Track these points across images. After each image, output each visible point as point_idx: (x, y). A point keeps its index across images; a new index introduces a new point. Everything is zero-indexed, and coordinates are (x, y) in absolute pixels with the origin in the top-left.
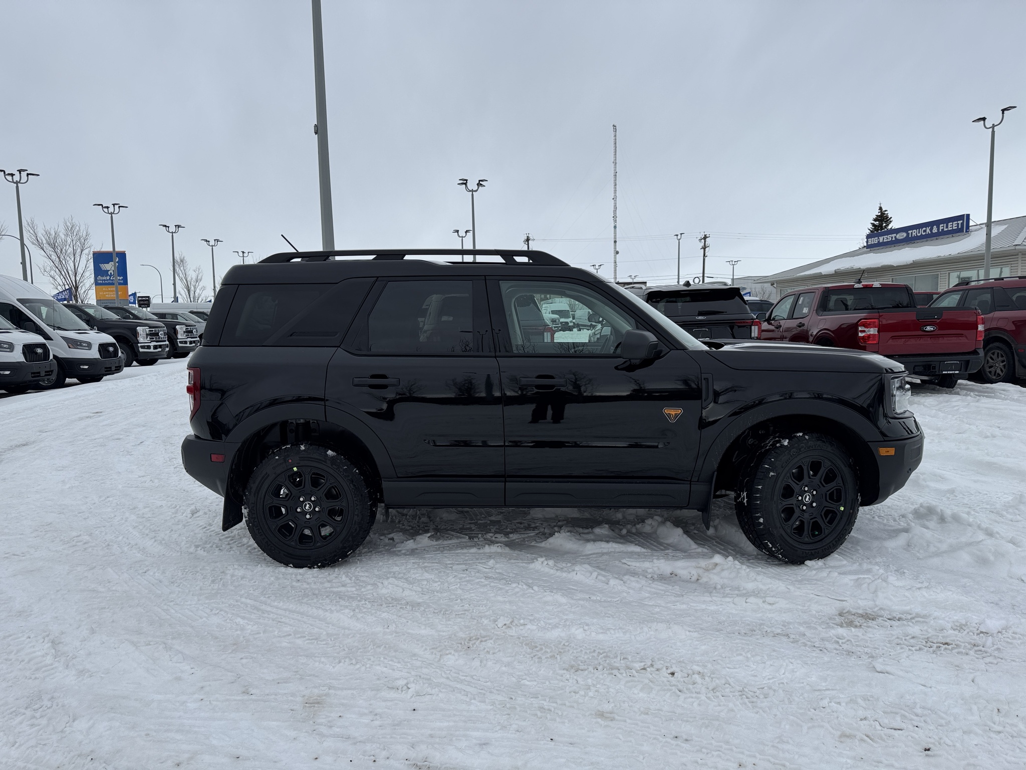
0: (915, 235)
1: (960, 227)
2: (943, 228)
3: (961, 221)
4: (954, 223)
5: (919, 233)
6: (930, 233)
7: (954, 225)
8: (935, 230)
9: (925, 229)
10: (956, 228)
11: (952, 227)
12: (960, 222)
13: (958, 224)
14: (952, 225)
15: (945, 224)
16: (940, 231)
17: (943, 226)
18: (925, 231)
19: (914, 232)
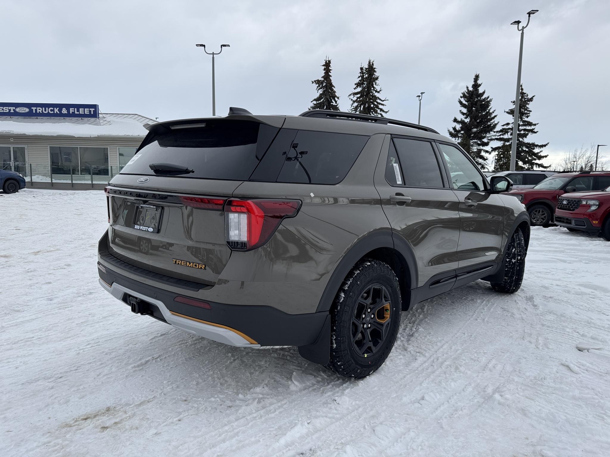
0: (41, 112)
1: (92, 113)
2: (73, 111)
3: (94, 109)
4: (86, 109)
5: (45, 111)
6: (58, 112)
7: (86, 111)
8: (64, 111)
9: (52, 109)
10: (88, 113)
11: (84, 112)
12: (92, 110)
13: (90, 111)
14: (84, 110)
15: (76, 109)
16: (71, 113)
17: (74, 110)
18: (51, 110)
19: (39, 109)
